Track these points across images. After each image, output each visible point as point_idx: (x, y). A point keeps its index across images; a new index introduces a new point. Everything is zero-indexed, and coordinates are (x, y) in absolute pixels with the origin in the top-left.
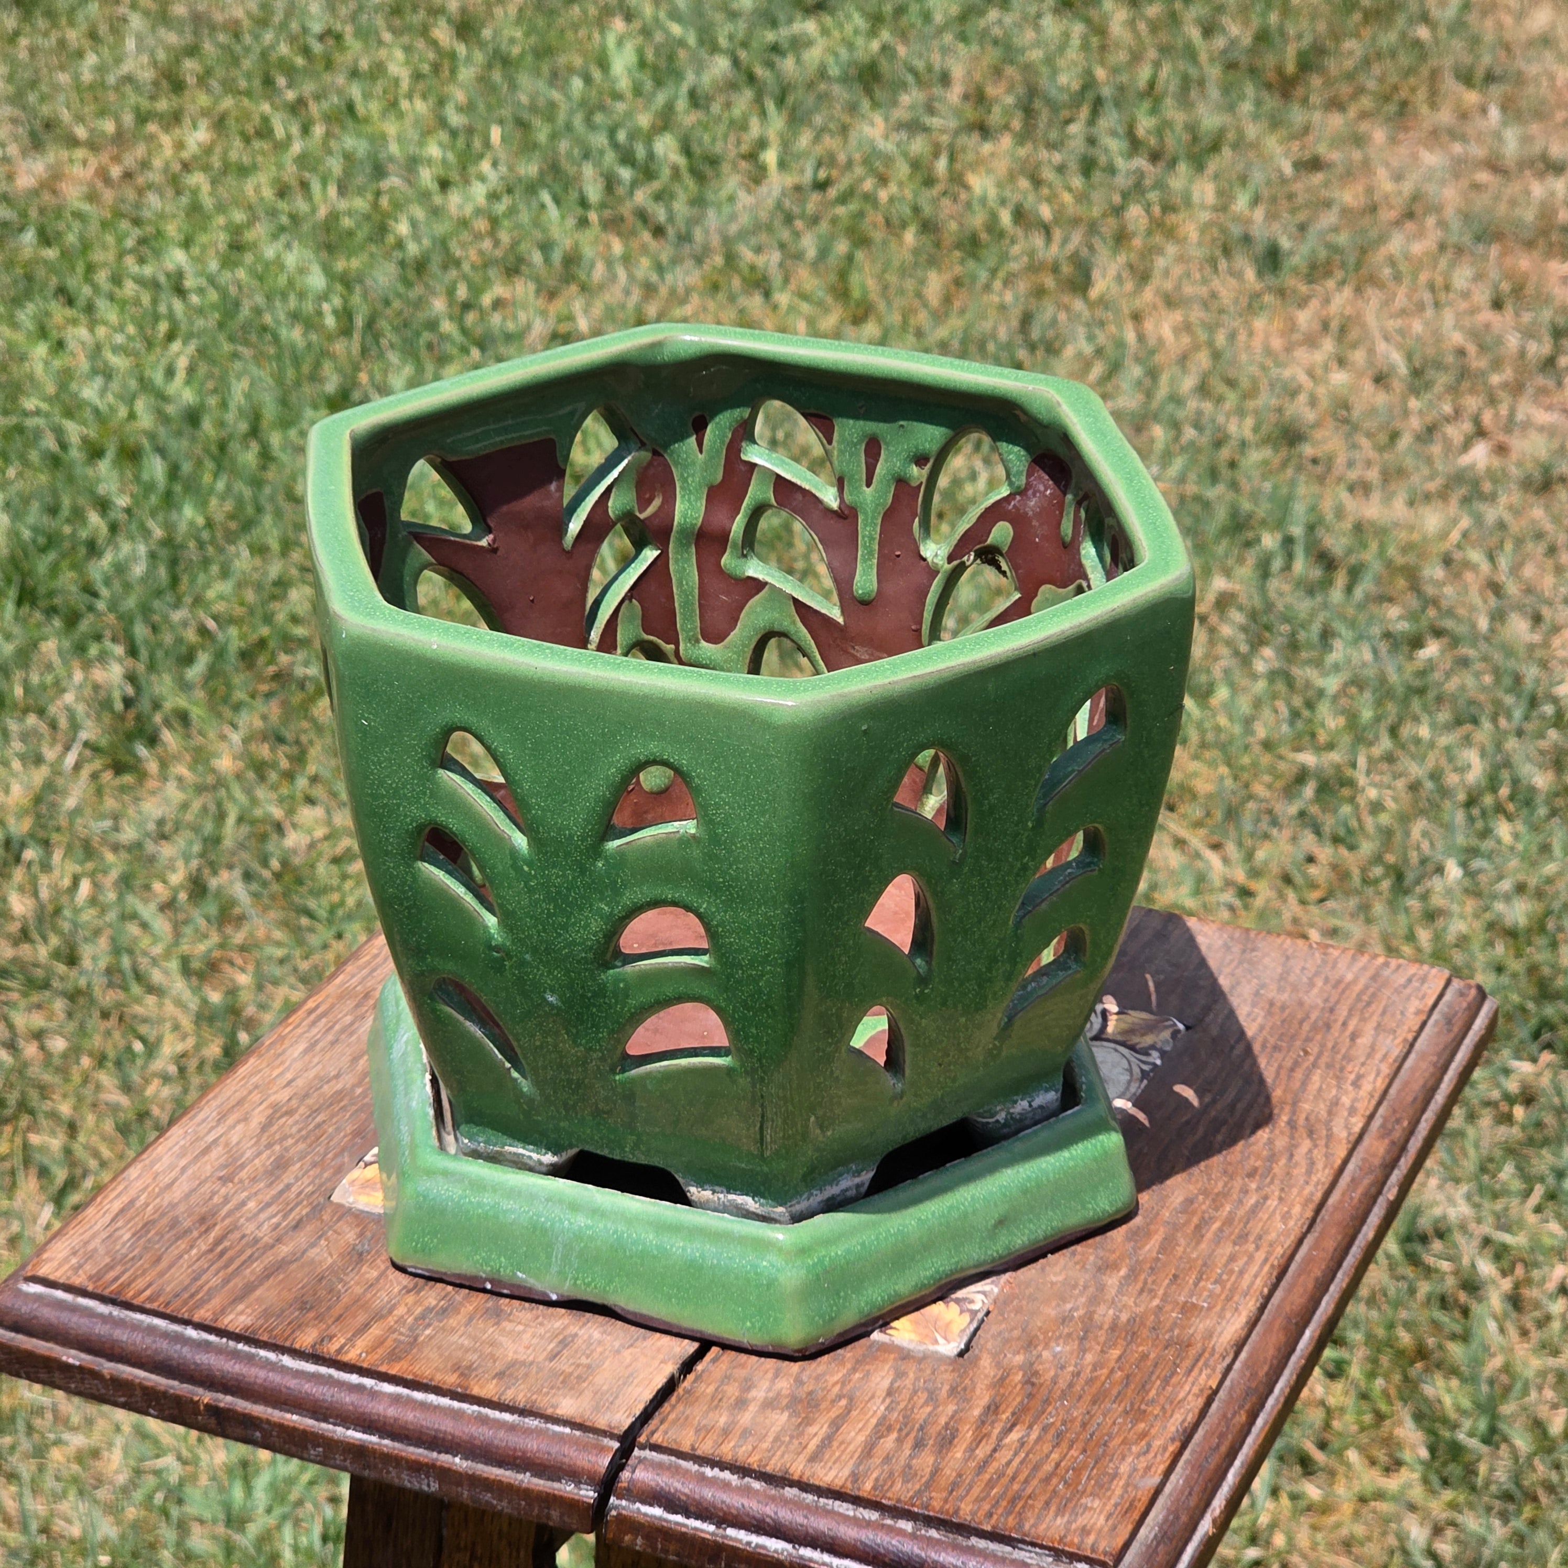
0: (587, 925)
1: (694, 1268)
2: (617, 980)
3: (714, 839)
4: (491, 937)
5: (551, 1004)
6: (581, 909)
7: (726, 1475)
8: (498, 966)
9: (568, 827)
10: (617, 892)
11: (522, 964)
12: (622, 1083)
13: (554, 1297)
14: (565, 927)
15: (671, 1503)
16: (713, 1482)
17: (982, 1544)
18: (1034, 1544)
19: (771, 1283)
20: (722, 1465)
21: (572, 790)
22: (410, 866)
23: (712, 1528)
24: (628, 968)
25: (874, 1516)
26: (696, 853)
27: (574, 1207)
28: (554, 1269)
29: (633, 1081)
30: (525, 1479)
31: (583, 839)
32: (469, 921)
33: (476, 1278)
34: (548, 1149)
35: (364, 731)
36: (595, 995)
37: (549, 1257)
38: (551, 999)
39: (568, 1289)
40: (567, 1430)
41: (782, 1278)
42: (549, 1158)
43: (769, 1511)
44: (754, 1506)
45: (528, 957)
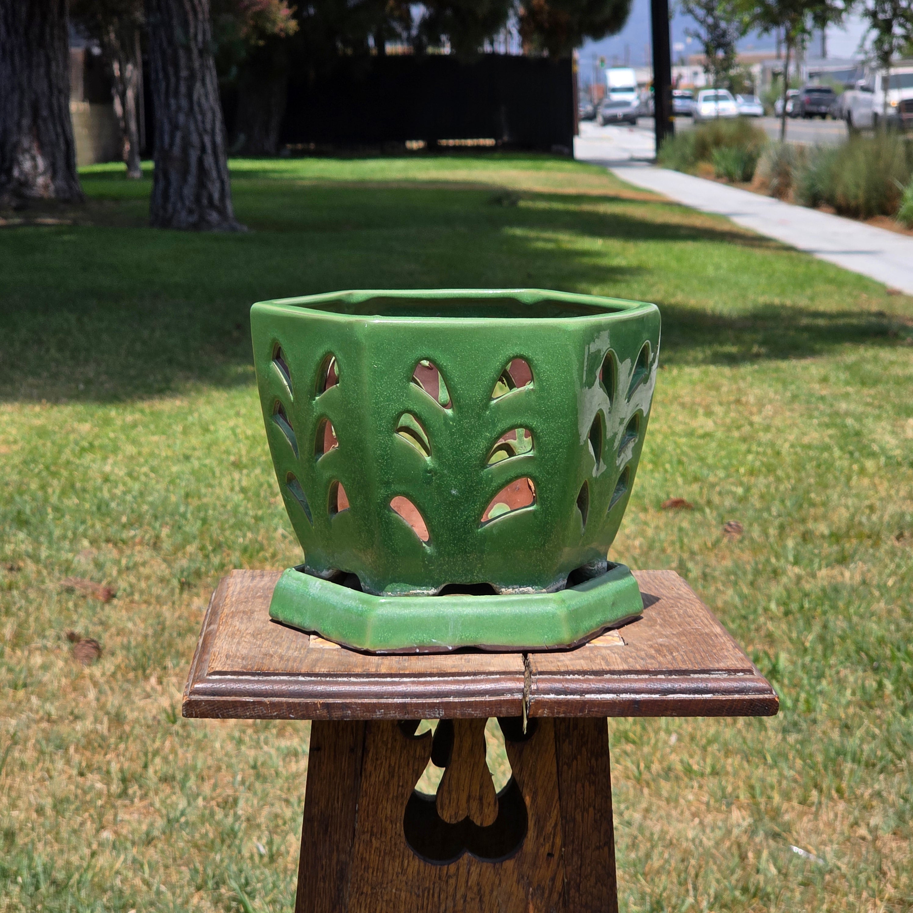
0: (479, 446)
1: (517, 618)
2: (488, 474)
3: (542, 389)
4: (428, 466)
5: (453, 496)
6: (476, 438)
7: (576, 676)
8: (429, 482)
9: (475, 397)
10: (495, 425)
11: (442, 476)
12: (481, 533)
13: (450, 648)
14: (467, 450)
15: (558, 692)
16: (572, 681)
17: (696, 676)
18: (718, 670)
19: (554, 615)
20: (573, 673)
21: (478, 377)
22: (391, 436)
23: (578, 697)
24: (493, 466)
25: (647, 676)
26: (533, 397)
27: (455, 605)
28: (450, 634)
29: (486, 531)
30: (487, 698)
31: (482, 401)
32: (417, 458)
33: (411, 648)
34: (433, 586)
35: (375, 371)
36: (478, 483)
37: (447, 629)
38: (454, 492)
39: (458, 643)
40: (498, 676)
41: (558, 612)
42: (433, 591)
43: (600, 685)
44: (593, 686)
45: (445, 472)
